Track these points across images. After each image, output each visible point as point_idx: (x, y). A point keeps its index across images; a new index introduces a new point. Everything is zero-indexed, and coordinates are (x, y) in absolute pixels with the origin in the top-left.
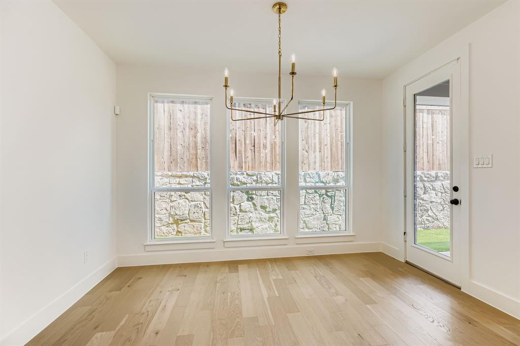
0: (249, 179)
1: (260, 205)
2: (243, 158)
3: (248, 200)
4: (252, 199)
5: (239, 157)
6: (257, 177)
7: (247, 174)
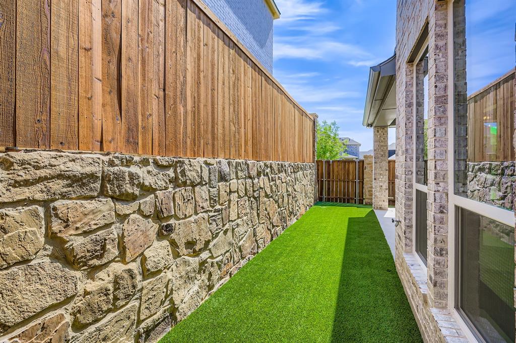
0: (160, 176)
1: (184, 241)
2: (140, 117)
3: (160, 236)
4: (169, 228)
5: (127, 111)
6: (175, 172)
7: (156, 163)
